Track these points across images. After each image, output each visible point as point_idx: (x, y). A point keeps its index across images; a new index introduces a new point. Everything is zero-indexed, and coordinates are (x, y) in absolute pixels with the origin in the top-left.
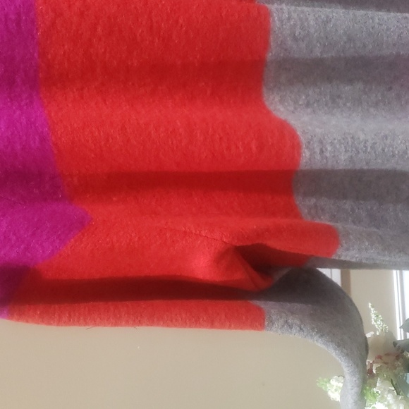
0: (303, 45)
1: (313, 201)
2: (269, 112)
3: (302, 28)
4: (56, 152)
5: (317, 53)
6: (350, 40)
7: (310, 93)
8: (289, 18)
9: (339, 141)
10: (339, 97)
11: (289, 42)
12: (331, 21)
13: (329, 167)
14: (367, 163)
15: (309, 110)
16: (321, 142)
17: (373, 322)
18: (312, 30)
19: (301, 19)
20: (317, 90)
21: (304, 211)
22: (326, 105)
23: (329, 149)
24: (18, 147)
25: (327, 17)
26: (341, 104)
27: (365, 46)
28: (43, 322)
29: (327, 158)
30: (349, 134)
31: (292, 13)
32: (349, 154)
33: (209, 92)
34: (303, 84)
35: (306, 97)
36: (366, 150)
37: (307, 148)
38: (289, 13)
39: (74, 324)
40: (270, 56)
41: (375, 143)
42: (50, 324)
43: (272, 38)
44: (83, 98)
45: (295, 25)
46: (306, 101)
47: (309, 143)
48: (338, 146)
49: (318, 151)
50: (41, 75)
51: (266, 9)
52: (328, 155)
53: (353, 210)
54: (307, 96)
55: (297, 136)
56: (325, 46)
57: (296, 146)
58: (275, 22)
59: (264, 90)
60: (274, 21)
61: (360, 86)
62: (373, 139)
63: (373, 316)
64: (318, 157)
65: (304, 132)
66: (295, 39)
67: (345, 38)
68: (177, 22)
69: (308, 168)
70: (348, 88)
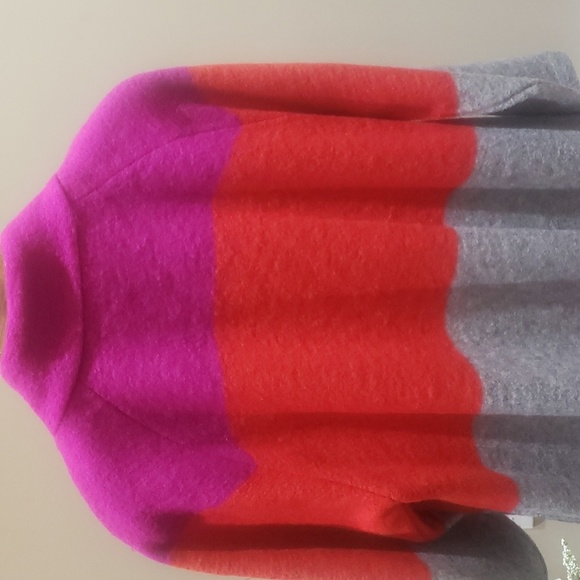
0: (493, 271)
1: (495, 444)
2: (450, 345)
3: (494, 254)
4: (226, 396)
5: (510, 278)
6: (549, 264)
7: (500, 319)
8: (480, 245)
9: (526, 388)
10: (533, 322)
11: (479, 269)
12: (527, 244)
13: (515, 412)
14: (557, 411)
15: (497, 340)
16: (505, 388)
17: (564, 563)
18: (505, 256)
19: (493, 246)
20: (508, 316)
21: (484, 456)
22: (518, 332)
23: (514, 396)
24: (191, 392)
25: (524, 240)
26: (536, 332)
27: (566, 271)
28: (204, 570)
29: (511, 406)
30: (539, 379)
31: (484, 239)
32: (537, 402)
33: (386, 322)
34: (492, 309)
35: (495, 325)
36: (556, 398)
37: (490, 394)
38: (480, 239)
39: (233, 573)
40: (455, 283)
41: (567, 391)
42: (210, 572)
43: (458, 265)
44: (255, 336)
45: (486, 252)
46: (494, 329)
47: (492, 389)
48: (524, 394)
49: (501, 398)
50: (216, 314)
51: (454, 233)
52: (513, 402)
53: (541, 454)
54: (496, 322)
55: (480, 382)
56: (519, 271)
57: (477, 393)
58: (464, 249)
59: (448, 317)
60: (462, 247)
61: (560, 309)
62: (565, 385)
63: (565, 556)
64: (502, 405)
65: (487, 376)
66: (485, 265)
67: (543, 264)
68: (357, 252)
69: (490, 413)
70: (544, 312)
